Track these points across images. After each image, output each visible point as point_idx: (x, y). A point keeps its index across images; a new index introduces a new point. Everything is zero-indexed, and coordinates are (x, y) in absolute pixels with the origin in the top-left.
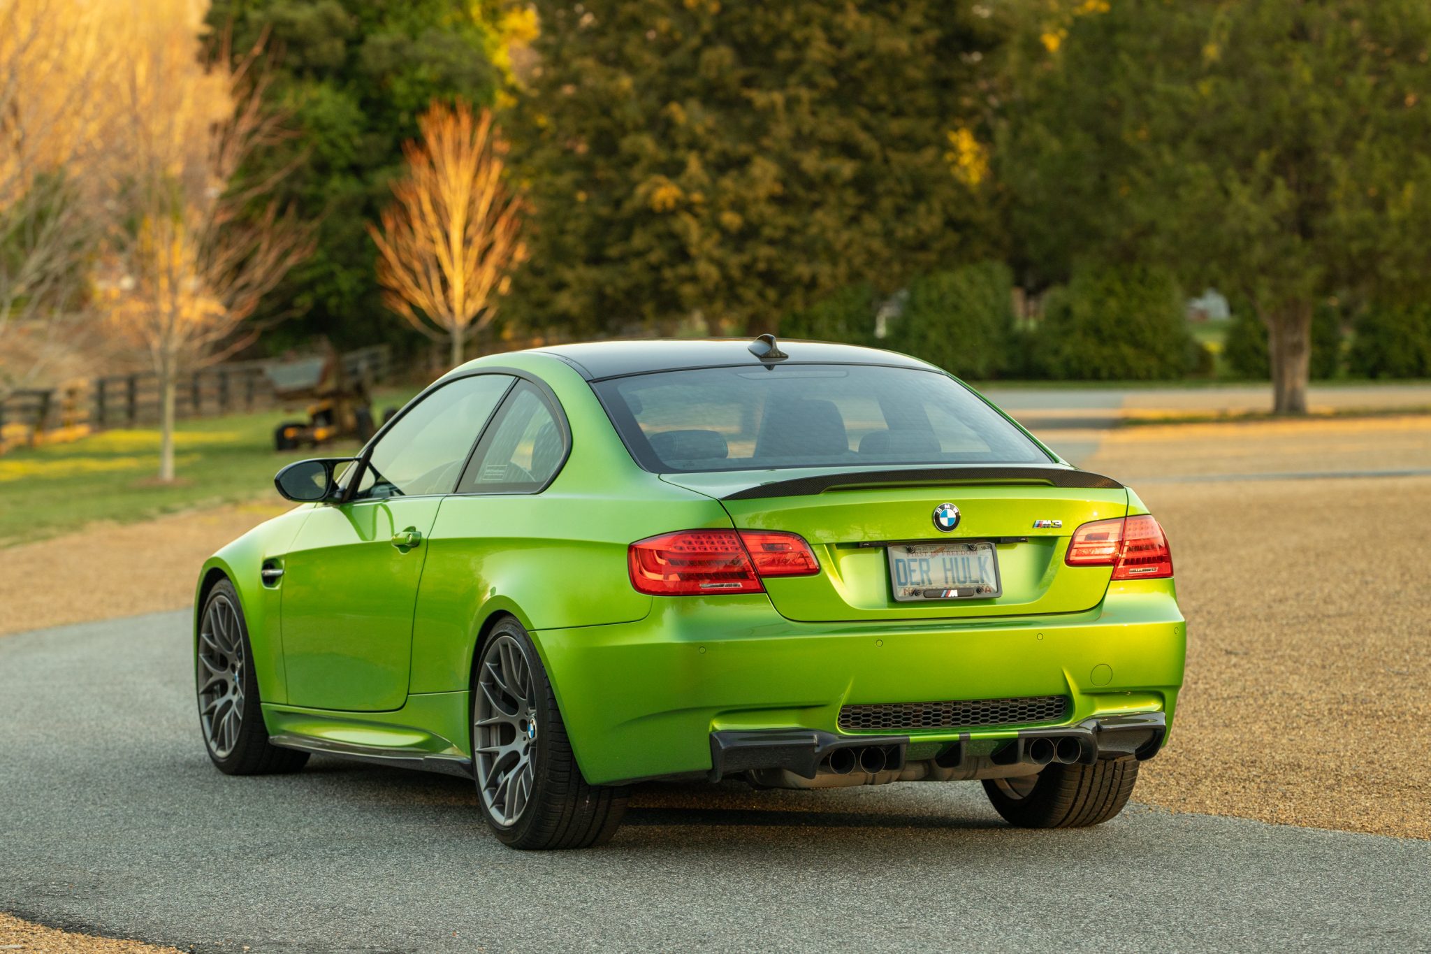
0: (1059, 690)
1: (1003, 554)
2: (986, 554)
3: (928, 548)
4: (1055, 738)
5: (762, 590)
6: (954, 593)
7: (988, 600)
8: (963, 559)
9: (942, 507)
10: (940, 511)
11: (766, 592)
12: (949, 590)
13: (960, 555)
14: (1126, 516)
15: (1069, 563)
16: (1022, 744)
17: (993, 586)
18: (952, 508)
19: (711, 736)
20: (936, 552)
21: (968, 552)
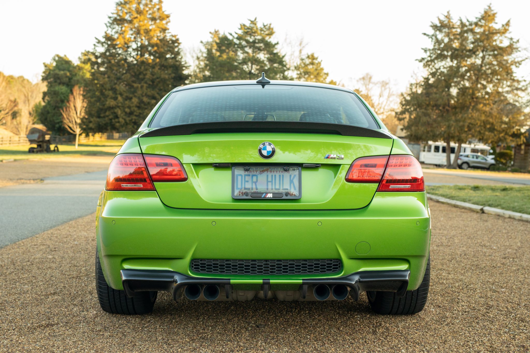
0: (334, 256)
1: (306, 174)
2: (294, 173)
3: (259, 168)
4: (331, 285)
5: (154, 189)
6: (270, 196)
7: (292, 200)
8: (280, 176)
9: (264, 144)
10: (262, 147)
11: (156, 190)
12: (267, 193)
13: (277, 173)
14: (390, 155)
15: (348, 180)
17: (297, 192)
18: (270, 144)
20: (263, 171)
21: (284, 172)
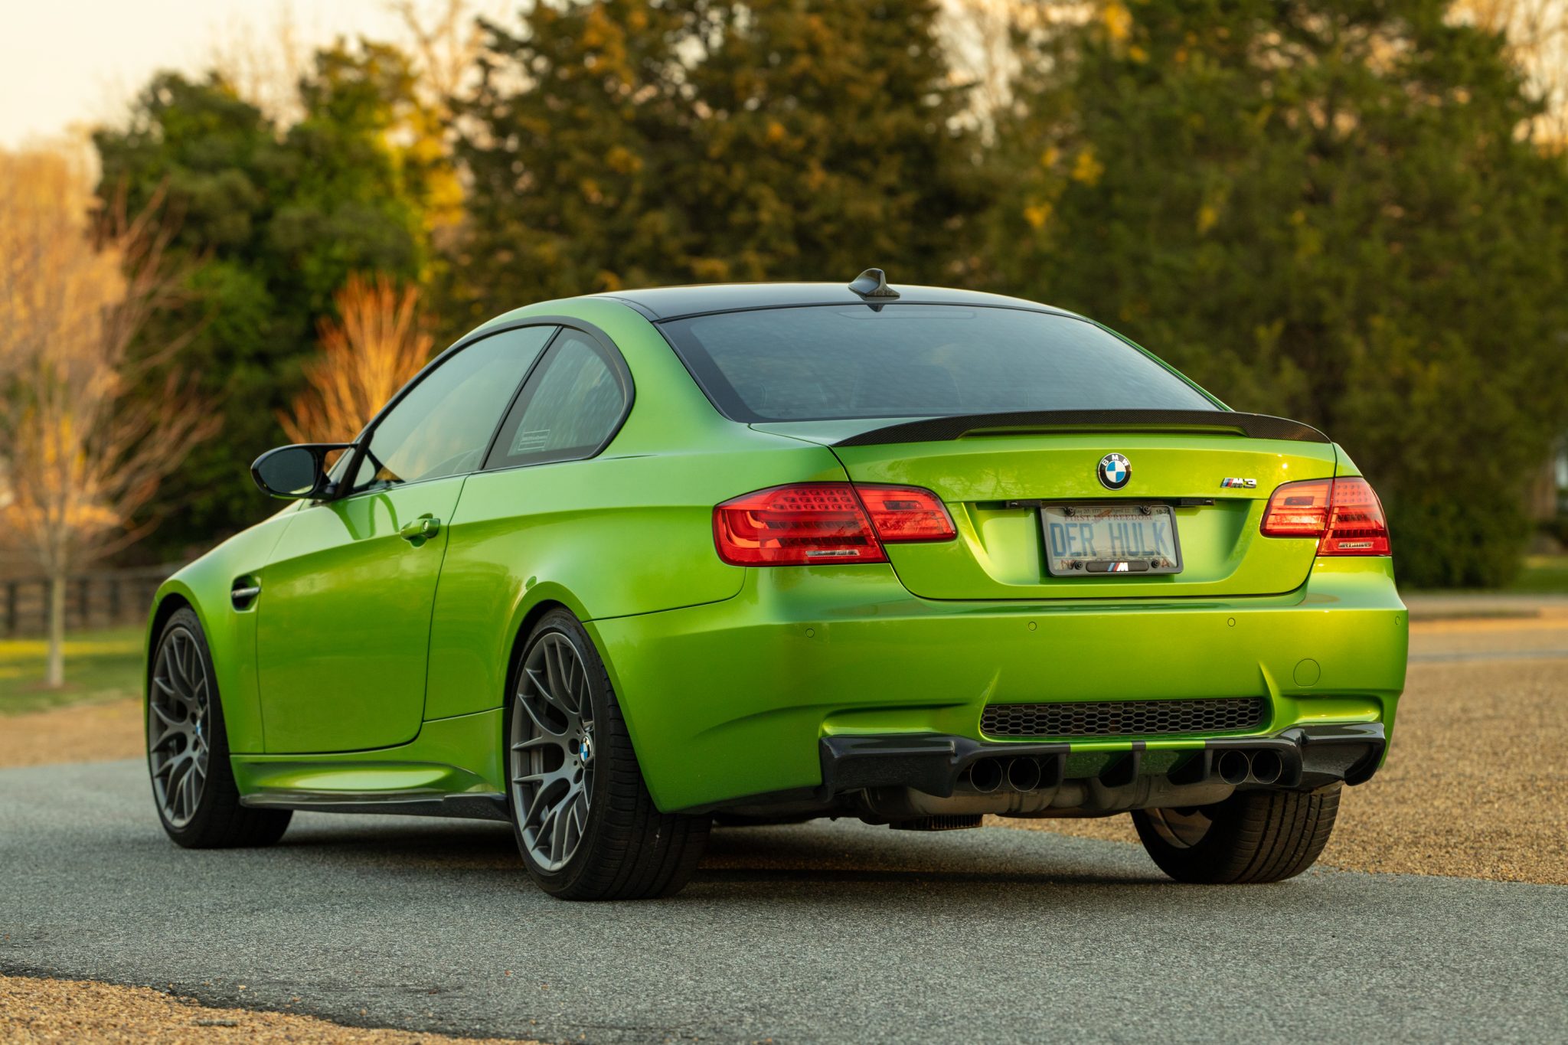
0: (1253, 689)
1: (1184, 521)
2: (1162, 519)
3: (1091, 510)
4: (1249, 752)
5: (885, 559)
6: (1123, 567)
7: (1165, 577)
8: (1134, 525)
9: (1109, 459)
10: (1106, 463)
11: (890, 562)
12: (1117, 562)
13: (1130, 520)
14: (1334, 477)
15: (1266, 532)
16: (1209, 755)
17: (1172, 560)
18: (1121, 459)
19: (821, 742)
20: (1101, 516)
21: (1141, 517)
